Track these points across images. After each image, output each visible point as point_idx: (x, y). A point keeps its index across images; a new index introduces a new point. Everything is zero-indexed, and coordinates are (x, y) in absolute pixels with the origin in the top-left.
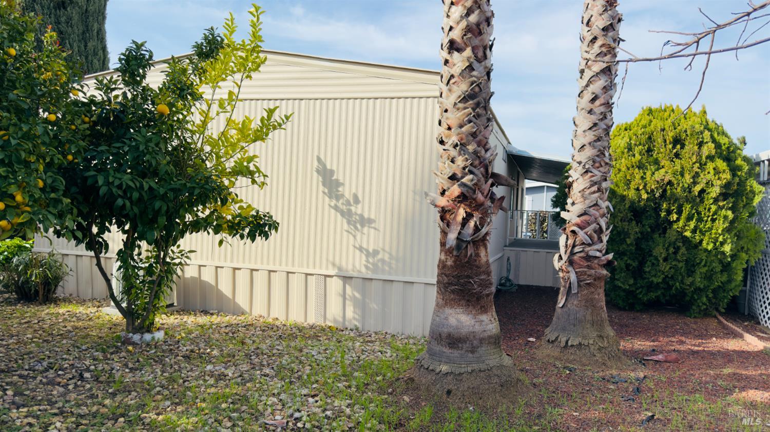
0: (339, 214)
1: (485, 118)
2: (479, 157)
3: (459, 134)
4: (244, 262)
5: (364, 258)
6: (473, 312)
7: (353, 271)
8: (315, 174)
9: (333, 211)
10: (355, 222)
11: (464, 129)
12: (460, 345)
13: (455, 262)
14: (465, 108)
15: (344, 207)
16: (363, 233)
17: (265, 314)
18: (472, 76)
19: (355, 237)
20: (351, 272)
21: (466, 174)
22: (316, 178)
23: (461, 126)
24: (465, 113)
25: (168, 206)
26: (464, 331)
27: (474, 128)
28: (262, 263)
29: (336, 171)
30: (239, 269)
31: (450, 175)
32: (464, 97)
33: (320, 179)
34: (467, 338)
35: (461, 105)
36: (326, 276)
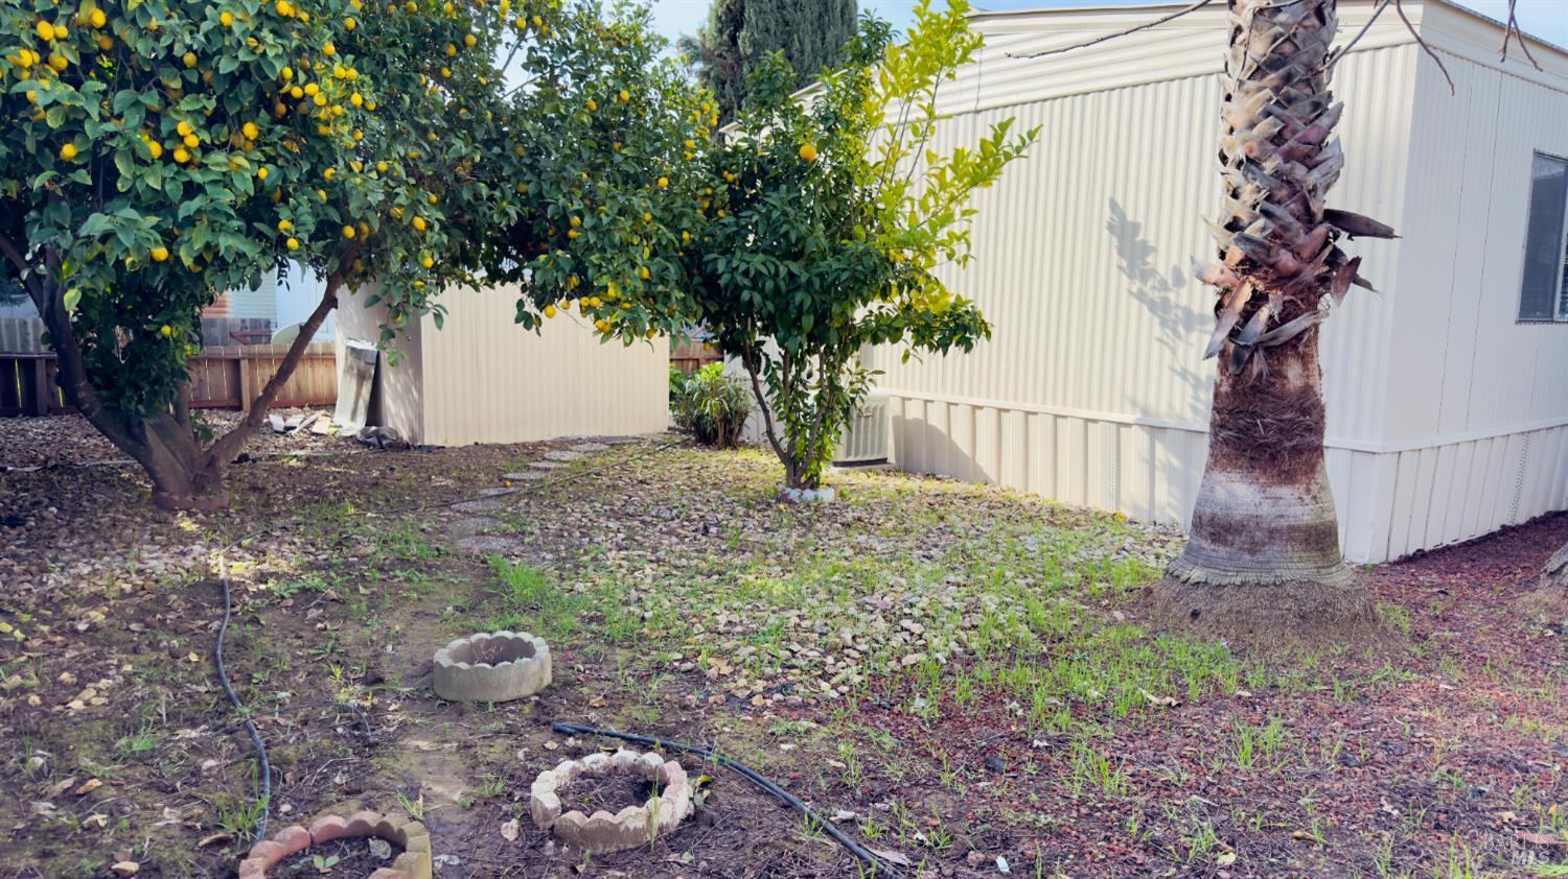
0: (1145, 308)
1: (1307, 102)
2: (1289, 182)
3: (1245, 141)
4: (1016, 400)
5: (1190, 391)
6: (1261, 481)
7: (1170, 416)
8: (1106, 232)
9: (1135, 302)
10: (1175, 322)
11: (1255, 131)
12: (1230, 538)
13: (1233, 386)
14: (1260, 89)
15: (1157, 294)
16: (1189, 344)
17: (1019, 486)
18: (1275, 24)
19: (1173, 351)
20: (1166, 419)
21: (1257, 218)
22: (1108, 241)
23: (1252, 125)
24: (1258, 100)
25: (813, 299)
26: (1239, 514)
27: (1275, 126)
28: (1044, 402)
29: (1143, 225)
30: (1007, 411)
31: (1227, 222)
32: (1258, 68)
33: (1115, 241)
34: (1243, 526)
35: (1252, 85)
36: (1120, 424)
